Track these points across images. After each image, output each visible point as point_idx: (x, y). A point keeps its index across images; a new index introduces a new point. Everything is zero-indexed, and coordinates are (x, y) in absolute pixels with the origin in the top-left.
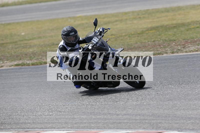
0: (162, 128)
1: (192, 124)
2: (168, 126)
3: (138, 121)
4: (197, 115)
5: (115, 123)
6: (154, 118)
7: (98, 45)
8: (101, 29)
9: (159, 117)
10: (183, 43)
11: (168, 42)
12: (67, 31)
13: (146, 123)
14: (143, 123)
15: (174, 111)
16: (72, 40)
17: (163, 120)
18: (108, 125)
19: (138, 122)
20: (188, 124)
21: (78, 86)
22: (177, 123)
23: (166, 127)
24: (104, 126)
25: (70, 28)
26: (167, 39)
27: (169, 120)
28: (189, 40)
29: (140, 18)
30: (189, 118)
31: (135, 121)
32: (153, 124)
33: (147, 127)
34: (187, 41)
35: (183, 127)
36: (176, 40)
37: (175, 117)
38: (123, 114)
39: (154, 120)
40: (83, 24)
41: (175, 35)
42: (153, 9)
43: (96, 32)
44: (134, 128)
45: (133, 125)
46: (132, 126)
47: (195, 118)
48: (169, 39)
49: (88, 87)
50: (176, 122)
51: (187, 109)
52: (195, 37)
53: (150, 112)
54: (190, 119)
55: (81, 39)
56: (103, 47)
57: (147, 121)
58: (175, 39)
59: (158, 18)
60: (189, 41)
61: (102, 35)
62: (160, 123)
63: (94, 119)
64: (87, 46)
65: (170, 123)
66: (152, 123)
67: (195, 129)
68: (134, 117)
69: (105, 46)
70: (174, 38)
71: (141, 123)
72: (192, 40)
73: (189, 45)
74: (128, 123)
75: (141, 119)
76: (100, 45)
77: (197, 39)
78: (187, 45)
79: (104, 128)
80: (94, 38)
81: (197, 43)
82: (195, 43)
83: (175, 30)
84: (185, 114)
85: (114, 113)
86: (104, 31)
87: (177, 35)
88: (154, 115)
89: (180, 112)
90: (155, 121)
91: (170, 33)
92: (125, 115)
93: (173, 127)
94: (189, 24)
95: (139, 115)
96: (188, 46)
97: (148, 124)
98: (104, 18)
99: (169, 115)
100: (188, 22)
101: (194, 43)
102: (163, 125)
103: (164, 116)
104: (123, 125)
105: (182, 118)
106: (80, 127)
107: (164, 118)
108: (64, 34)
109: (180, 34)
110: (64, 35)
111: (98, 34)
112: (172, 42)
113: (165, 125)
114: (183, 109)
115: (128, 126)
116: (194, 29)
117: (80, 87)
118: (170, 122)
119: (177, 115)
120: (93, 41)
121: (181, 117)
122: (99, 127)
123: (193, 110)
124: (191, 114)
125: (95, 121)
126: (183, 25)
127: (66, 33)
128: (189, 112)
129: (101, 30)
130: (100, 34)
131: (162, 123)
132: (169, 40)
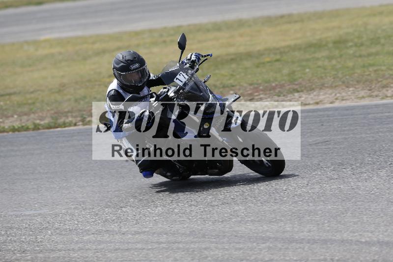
0: (209, 258)
1: (268, 251)
2: (222, 256)
3: (164, 245)
4: (277, 231)
5: (119, 249)
6: (195, 240)
7: (187, 88)
8: (193, 56)
9: (204, 236)
10: (249, 92)
11: (221, 90)
12: (124, 61)
13: (178, 248)
14: (172, 249)
15: (233, 225)
16: (134, 78)
17: (212, 242)
18: (105, 255)
19: (164, 248)
20: (261, 250)
21: (148, 172)
22: (240, 249)
23: (217, 256)
24: (96, 257)
25: (130, 55)
26: (218, 83)
27: (223, 243)
28: (260, 86)
29: (165, 42)
30: (263, 238)
31: (156, 246)
32: (194, 251)
33: (182, 257)
34: (257, 88)
35: (250, 256)
36: (236, 85)
37: (236, 236)
38: (133, 232)
39: (196, 242)
40: (52, 55)
41: (232, 75)
42: (189, 26)
43: (183, 62)
44: (155, 260)
45: (154, 254)
46: (152, 255)
47: (274, 238)
48: (222, 83)
49: (169, 174)
50: (238, 246)
51: (259, 221)
52: (272, 79)
53: (187, 227)
54: (265, 240)
55: (152, 77)
56: (198, 93)
57: (181, 246)
58: (234, 84)
59: (200, 42)
60: (261, 88)
61: (196, 68)
62: (205, 249)
63: (77, 242)
64: (166, 90)
65: (226, 249)
66: (191, 248)
67: (275, 259)
68: (156, 237)
69: (201, 92)
70: (231, 81)
71: (170, 249)
72: (266, 85)
73: (262, 96)
74: (144, 249)
75: (169, 242)
76: (192, 88)
77: (277, 83)
78: (257, 96)
79: (97, 259)
80: (180, 75)
81: (277, 91)
82: (272, 92)
83: (234, 66)
84: (255, 230)
85: (116, 229)
86: (199, 59)
87: (238, 76)
88: (194, 233)
89: (245, 228)
90: (197, 245)
91: (223, 72)
92: (139, 233)
93: (232, 257)
94: (260, 54)
95: (166, 234)
96: (259, 97)
97: (183, 251)
98: (94, 43)
99: (224, 232)
100: (259, 51)
101: (270, 90)
102: (212, 253)
103: (214, 234)
104: (134, 254)
105: (250, 239)
106: (49, 258)
107: (215, 239)
108: (118, 66)
109: (243, 74)
110: (117, 69)
111: (188, 65)
112: (227, 89)
113: (217, 252)
114: (252, 221)
115: (144, 256)
116: (269, 64)
117: (152, 175)
118: (226, 247)
119: (240, 232)
120: (177, 81)
121: (246, 237)
122: (87, 257)
123: (271, 222)
124: (267, 231)
125: (80, 245)
126: (249, 55)
127: (122, 64)
128: (262, 226)
129: (193, 58)
130: (192, 67)
131: (211, 250)
132: (221, 86)
